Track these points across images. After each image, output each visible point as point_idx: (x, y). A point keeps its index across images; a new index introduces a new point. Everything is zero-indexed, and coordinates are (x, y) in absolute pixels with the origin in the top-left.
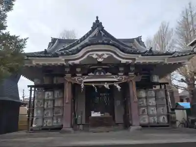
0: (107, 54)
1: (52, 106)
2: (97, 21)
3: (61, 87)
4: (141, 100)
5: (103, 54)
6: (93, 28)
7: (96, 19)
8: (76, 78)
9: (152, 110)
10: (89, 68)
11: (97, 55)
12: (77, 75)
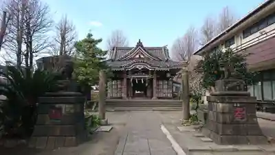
0: (143, 66)
1: (117, 88)
3: (122, 79)
4: (159, 86)
5: (141, 66)
6: (137, 46)
7: (139, 41)
8: (129, 76)
10: (135, 71)
11: (138, 66)
12: (129, 74)
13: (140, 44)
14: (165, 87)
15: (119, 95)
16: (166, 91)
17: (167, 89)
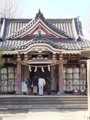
0: (44, 48)
1: (6, 78)
2: (40, 13)
3: (14, 66)
4: (68, 75)
5: (42, 48)
6: (36, 18)
7: (39, 11)
8: (24, 61)
9: (76, 82)
10: (33, 55)
11: (38, 48)
12: (25, 59)
13: (40, 15)
14: (77, 76)
15: (10, 89)
16: (77, 82)
17: (79, 79)
